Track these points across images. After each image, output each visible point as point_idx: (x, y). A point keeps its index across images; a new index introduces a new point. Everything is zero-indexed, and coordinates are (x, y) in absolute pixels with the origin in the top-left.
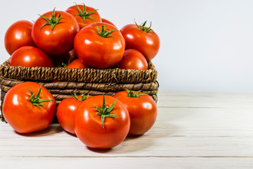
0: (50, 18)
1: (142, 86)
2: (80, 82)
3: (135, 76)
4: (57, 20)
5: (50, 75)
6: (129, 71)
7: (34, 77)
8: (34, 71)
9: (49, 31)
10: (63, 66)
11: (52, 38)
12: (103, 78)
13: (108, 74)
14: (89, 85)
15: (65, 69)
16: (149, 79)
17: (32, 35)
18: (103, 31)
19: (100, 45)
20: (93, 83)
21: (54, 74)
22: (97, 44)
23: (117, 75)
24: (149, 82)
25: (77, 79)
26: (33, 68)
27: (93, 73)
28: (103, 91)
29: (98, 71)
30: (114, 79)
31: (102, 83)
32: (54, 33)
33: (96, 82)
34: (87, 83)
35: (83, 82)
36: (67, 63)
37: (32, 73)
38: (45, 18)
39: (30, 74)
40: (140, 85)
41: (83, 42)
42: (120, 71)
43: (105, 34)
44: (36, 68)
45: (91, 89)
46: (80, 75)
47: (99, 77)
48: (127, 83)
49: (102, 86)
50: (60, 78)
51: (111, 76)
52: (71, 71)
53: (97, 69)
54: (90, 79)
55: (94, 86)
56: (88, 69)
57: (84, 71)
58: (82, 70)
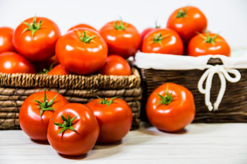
0: (32, 24)
1: (125, 93)
2: (62, 89)
3: (118, 82)
4: (38, 26)
5: (31, 82)
6: (112, 77)
7: (14, 84)
8: (14, 78)
9: (31, 36)
10: (44, 72)
11: (33, 44)
12: (85, 84)
13: (90, 81)
14: (71, 92)
15: (46, 76)
16: (131, 85)
17: (13, 40)
18: (85, 36)
19: (82, 51)
20: (75, 89)
21: (34, 80)
22: (78, 50)
23: (99, 82)
24: (132, 88)
25: (59, 86)
26: (13, 75)
27: (75, 80)
28: (85, 97)
29: (80, 77)
30: (96, 85)
31: (85, 89)
32: (35, 38)
33: (78, 88)
34: (68, 89)
35: (64, 88)
36: (48, 69)
37: (12, 80)
38: (26, 23)
39: (10, 81)
40: (123, 91)
41: (64, 47)
42: (102, 77)
43: (87, 40)
44: (17, 75)
45: (73, 95)
46: (61, 81)
47: (81, 83)
48: (109, 89)
49: (84, 92)
50: (41, 84)
51: (93, 82)
52: (52, 78)
53: (78, 75)
54: (72, 85)
55: (76, 92)
56: (70, 76)
57: (65, 78)
58: (63, 76)
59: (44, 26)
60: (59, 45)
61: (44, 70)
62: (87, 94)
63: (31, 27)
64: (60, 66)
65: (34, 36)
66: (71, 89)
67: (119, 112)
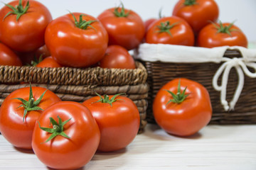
0: (16, 6)
1: (129, 89)
2: (53, 84)
4: (24, 9)
5: (14, 76)
6: (113, 70)
9: (14, 21)
10: (32, 65)
11: (17, 31)
12: (80, 79)
13: (87, 75)
14: (64, 88)
15: (34, 69)
16: (137, 80)
18: (81, 21)
19: (77, 38)
20: (68, 85)
21: (19, 74)
22: (73, 37)
23: (98, 76)
24: (137, 84)
25: (49, 81)
27: (68, 73)
29: (75, 70)
30: (94, 80)
31: (80, 84)
32: (21, 24)
33: (72, 84)
34: (60, 85)
35: (56, 84)
36: (37, 61)
40: (126, 87)
41: (56, 33)
42: (101, 70)
43: (84, 25)
45: (66, 93)
46: (52, 75)
47: (76, 77)
48: (110, 85)
49: (80, 88)
50: (28, 79)
51: (91, 76)
52: (41, 71)
53: (73, 67)
54: (64, 80)
55: (70, 88)
56: (63, 68)
57: (57, 70)
58: (54, 69)
59: (30, 10)
60: (49, 30)
61: (32, 63)
62: (83, 90)
63: (16, 11)
64: (51, 57)
65: (19, 20)
66: (64, 85)
67: (124, 113)
